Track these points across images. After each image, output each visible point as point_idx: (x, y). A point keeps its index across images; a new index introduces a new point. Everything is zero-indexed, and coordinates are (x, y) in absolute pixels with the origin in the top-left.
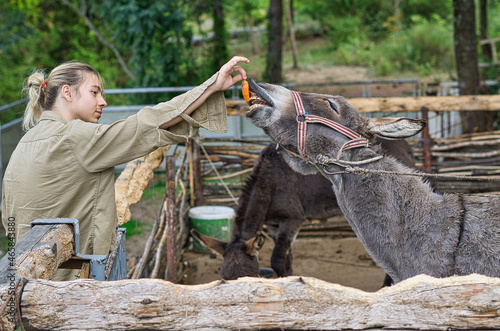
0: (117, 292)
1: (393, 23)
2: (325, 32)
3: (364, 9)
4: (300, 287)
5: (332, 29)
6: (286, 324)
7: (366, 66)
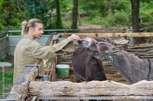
0: (57, 85)
1: (109, 12)
2: (88, 14)
3: (100, 8)
4: (110, 84)
5: (90, 13)
6: (106, 94)
7: (101, 24)
